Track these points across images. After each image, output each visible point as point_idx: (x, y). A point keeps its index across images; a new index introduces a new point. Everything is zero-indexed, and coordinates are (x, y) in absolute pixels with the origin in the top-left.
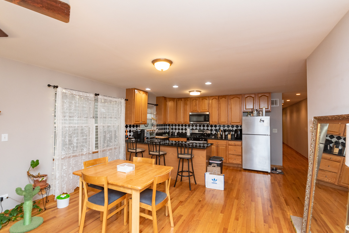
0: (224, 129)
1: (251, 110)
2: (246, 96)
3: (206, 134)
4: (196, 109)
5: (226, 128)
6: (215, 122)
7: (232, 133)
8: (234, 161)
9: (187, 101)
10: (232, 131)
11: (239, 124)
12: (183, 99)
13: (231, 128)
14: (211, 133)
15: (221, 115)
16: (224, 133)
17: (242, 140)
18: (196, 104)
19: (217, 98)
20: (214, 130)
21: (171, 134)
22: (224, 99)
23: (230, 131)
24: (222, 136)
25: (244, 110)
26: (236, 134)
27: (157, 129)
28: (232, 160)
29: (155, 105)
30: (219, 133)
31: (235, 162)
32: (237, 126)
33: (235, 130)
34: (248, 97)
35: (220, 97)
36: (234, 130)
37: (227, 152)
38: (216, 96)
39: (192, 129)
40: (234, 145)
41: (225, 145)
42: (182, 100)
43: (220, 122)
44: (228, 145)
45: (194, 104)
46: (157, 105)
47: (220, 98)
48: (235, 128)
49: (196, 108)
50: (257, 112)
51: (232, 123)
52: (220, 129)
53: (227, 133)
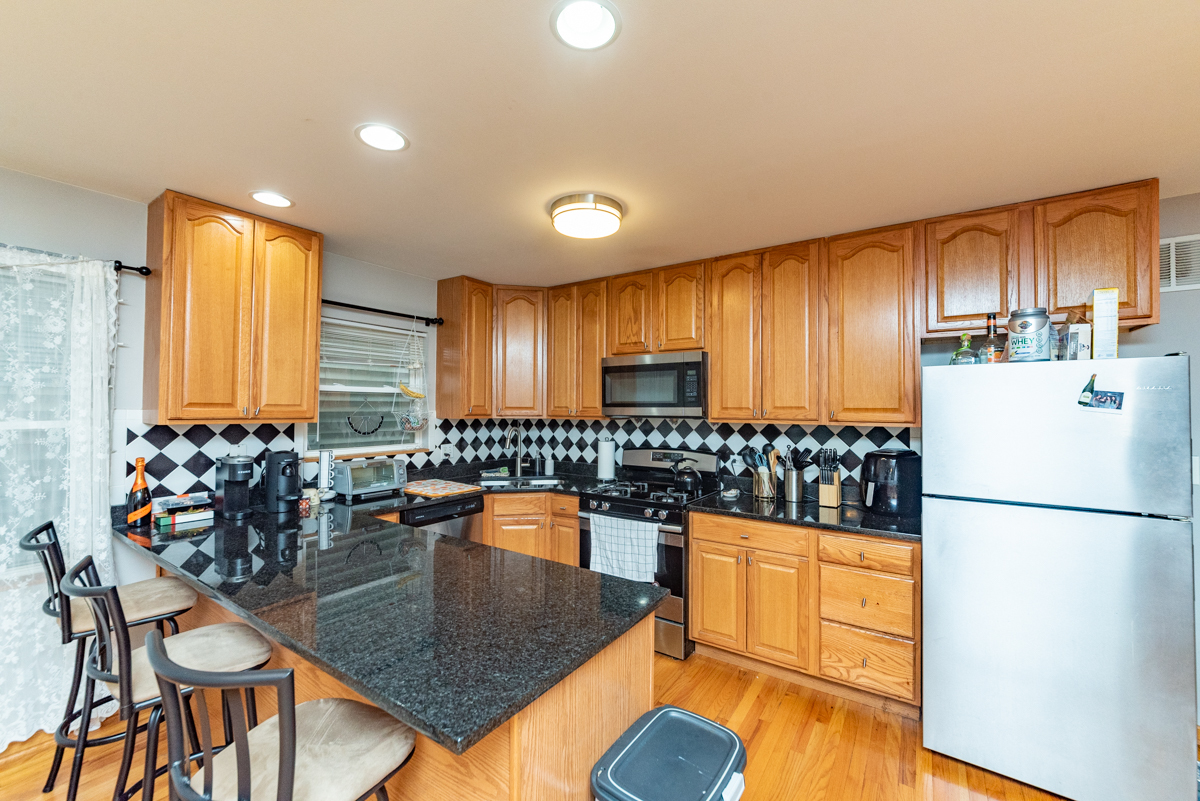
0: (795, 452)
1: (983, 322)
2: (943, 233)
3: (692, 474)
4: (634, 339)
5: (809, 443)
6: (740, 408)
7: (844, 473)
8: (860, 671)
9: (591, 296)
10: (848, 460)
11: (894, 422)
12: (575, 290)
13: (837, 446)
14: (725, 471)
15: (778, 366)
16: (794, 474)
17: (919, 532)
18: (637, 312)
19: (751, 262)
20: (736, 452)
21: (522, 468)
22: (791, 264)
23: (829, 461)
24: (780, 486)
25: (933, 324)
26: (871, 486)
27: (446, 441)
28: (846, 663)
29: (428, 322)
30: (763, 470)
31: (863, 678)
32: (879, 434)
33: (869, 456)
34: (962, 240)
35: (767, 256)
36: (862, 457)
37: (812, 601)
38: (746, 254)
39: (629, 446)
40: (857, 560)
41: (796, 559)
42: (569, 297)
43: (768, 407)
44: (813, 559)
45: (628, 309)
46: (438, 322)
47: (766, 263)
48: (863, 448)
49: (638, 334)
50: (1045, 330)
51: (842, 416)
52: (773, 448)
53: (811, 473)
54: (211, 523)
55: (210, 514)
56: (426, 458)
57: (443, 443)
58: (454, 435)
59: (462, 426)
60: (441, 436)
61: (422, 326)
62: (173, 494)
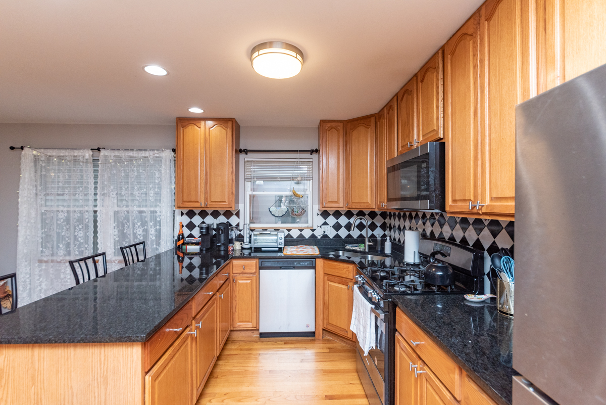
4: (407, 141)
9: (391, 111)
12: (385, 110)
18: (408, 115)
27: (325, 223)
29: (311, 152)
42: (384, 116)
54: (199, 251)
55: (198, 247)
56: (311, 233)
57: (323, 224)
58: (332, 220)
59: (337, 214)
60: (322, 220)
61: (308, 155)
62: (194, 237)
